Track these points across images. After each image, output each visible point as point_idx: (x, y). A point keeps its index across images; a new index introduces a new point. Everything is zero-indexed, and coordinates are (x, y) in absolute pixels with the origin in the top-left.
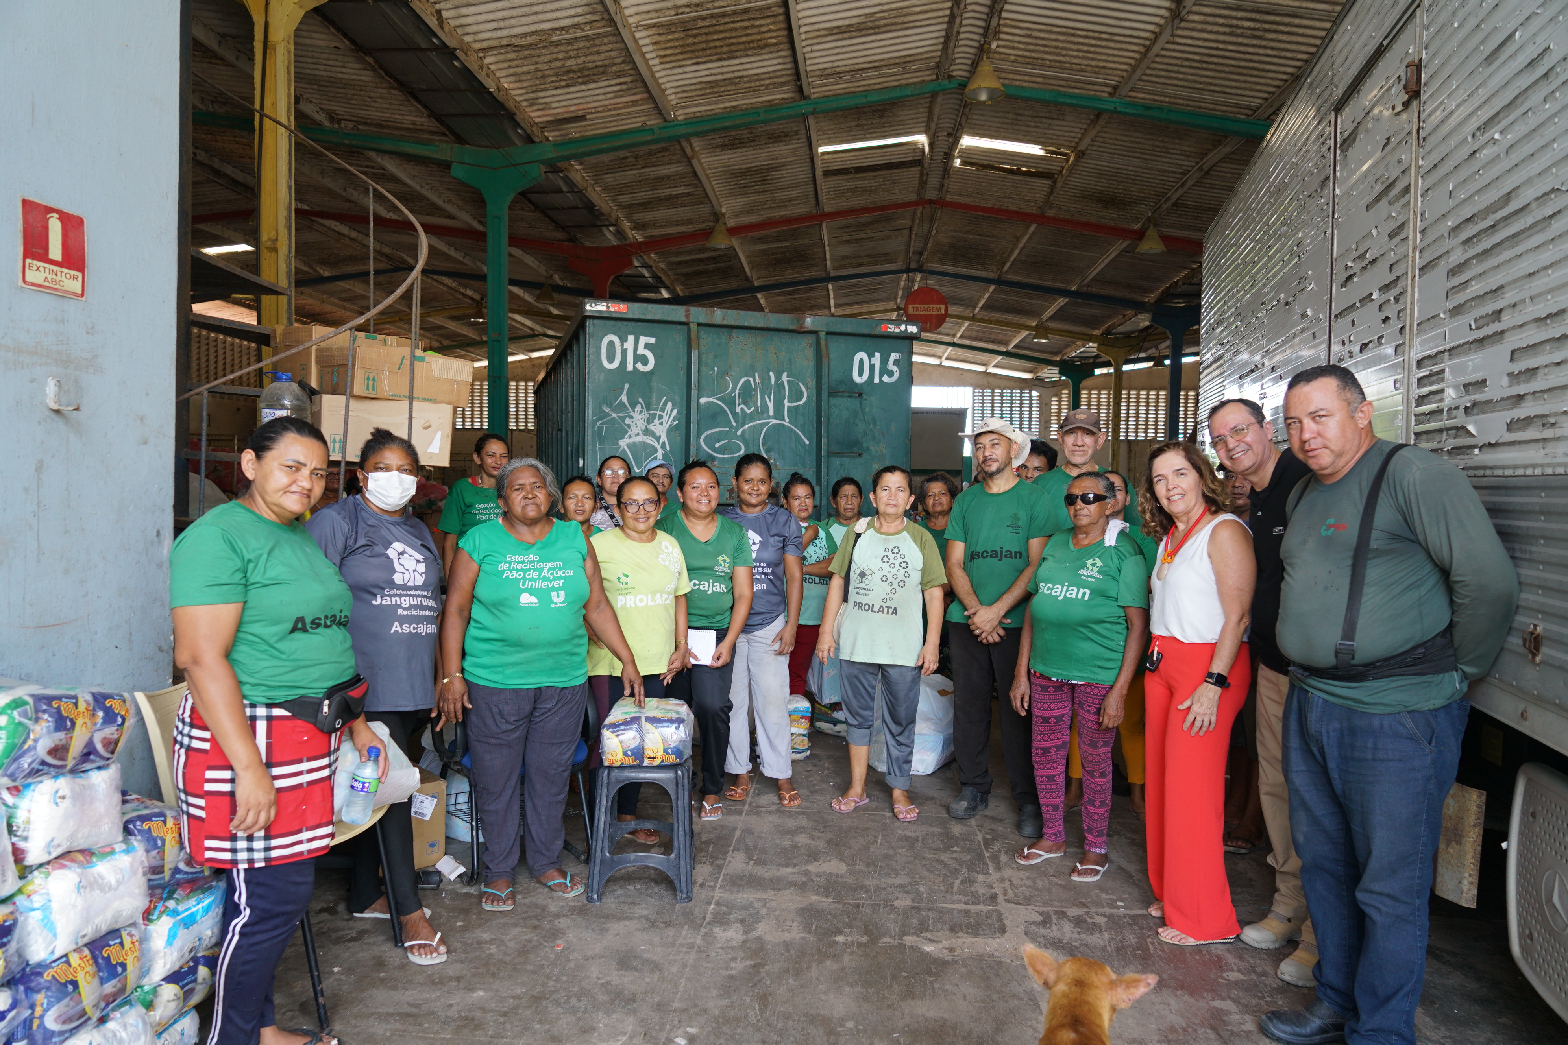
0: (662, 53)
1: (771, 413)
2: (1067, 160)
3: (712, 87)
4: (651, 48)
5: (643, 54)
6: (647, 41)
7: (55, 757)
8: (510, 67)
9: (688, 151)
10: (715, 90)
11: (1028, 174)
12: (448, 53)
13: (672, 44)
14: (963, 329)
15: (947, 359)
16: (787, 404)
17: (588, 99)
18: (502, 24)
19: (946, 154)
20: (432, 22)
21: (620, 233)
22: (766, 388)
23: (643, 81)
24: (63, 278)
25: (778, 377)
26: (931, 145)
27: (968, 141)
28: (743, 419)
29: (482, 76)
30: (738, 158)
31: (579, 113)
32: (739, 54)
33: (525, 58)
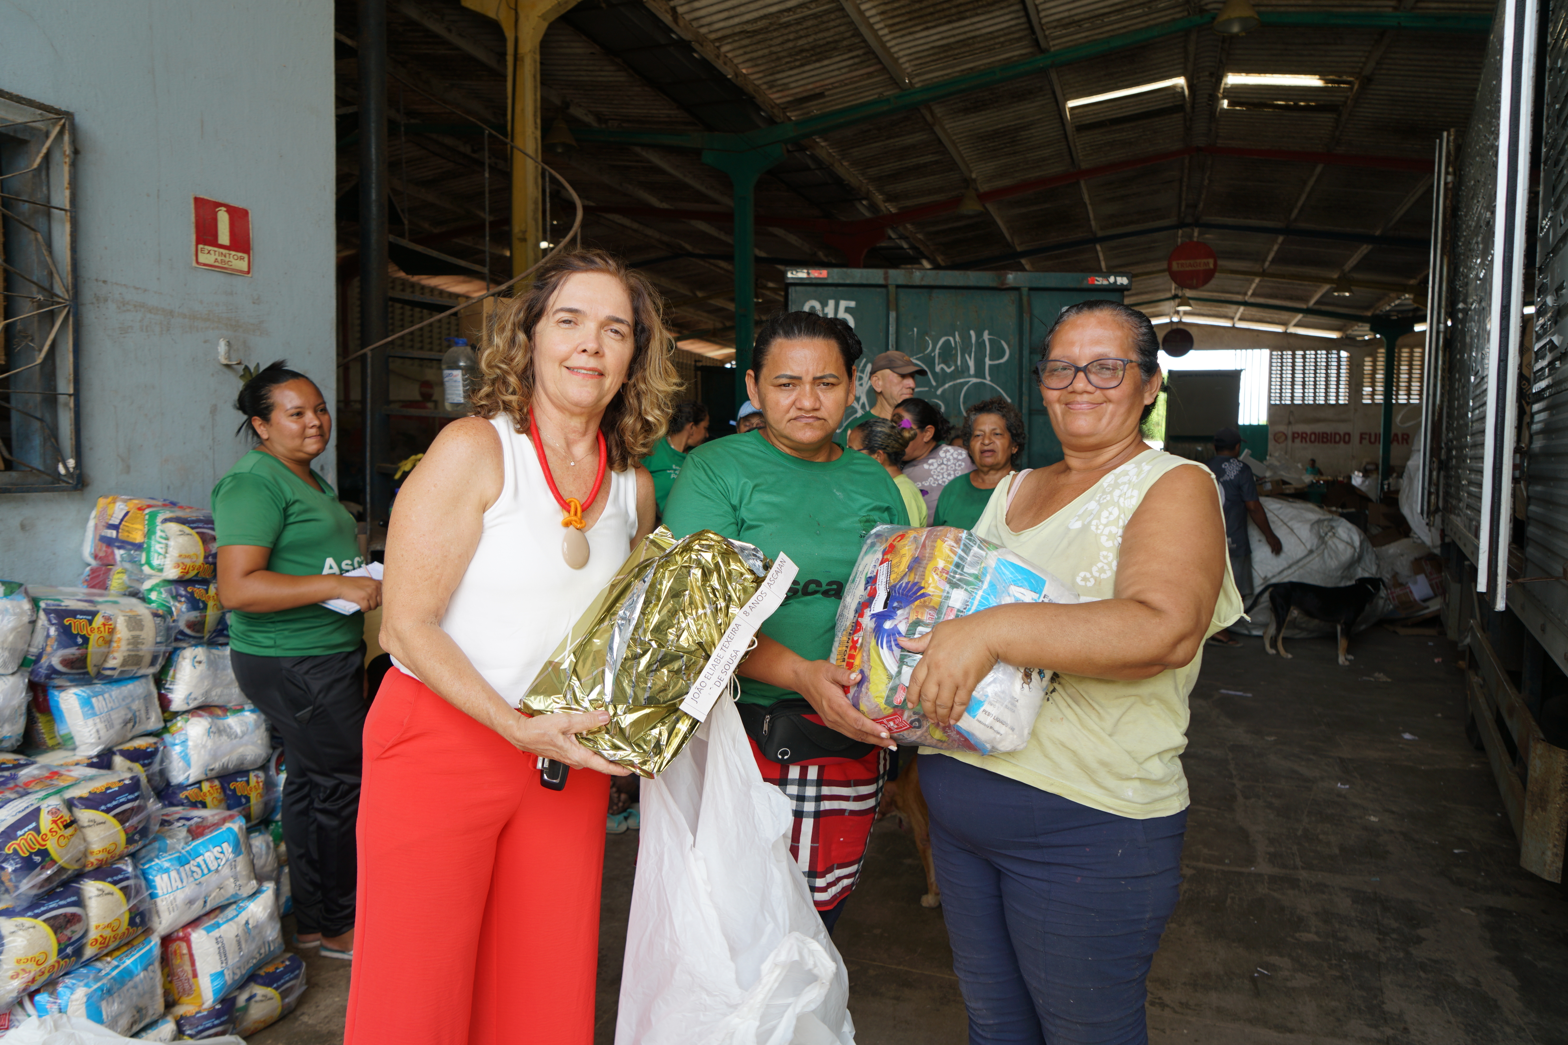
0: (890, 22)
1: (972, 371)
2: (1351, 89)
3: (945, 51)
4: (878, 18)
5: (871, 26)
6: (873, 12)
7: (193, 630)
8: (745, 53)
9: (929, 118)
10: (949, 53)
11: (1307, 108)
12: (685, 46)
13: (899, 12)
14: (1254, 286)
15: (1241, 319)
16: (988, 362)
17: (824, 76)
18: (732, 13)
19: (1210, 95)
20: (667, 19)
21: (873, 207)
22: (966, 347)
23: (874, 53)
24: (231, 259)
25: (979, 335)
26: (1190, 86)
27: (1233, 79)
28: (943, 378)
29: (719, 64)
30: (982, 121)
31: (817, 91)
32: (968, 14)
33: (758, 43)
